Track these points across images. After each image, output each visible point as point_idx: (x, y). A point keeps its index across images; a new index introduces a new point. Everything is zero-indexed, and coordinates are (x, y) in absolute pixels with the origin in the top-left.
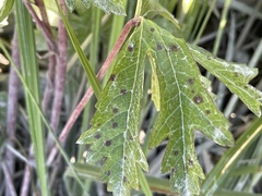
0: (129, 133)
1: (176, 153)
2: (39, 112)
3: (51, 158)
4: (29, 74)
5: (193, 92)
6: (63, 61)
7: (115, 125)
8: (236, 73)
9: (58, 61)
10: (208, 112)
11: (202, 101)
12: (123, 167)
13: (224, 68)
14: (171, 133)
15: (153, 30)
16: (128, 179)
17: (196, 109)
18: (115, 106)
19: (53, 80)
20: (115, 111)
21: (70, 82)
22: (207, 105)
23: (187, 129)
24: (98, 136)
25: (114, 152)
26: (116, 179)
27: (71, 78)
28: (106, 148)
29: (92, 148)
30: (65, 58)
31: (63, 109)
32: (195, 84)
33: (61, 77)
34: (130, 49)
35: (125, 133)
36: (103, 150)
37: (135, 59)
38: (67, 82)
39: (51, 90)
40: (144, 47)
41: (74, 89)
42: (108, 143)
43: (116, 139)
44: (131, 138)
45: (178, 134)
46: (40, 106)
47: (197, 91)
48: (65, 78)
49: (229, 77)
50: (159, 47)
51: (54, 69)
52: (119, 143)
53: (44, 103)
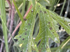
0: (30, 37)
1: (43, 44)
2: (6, 27)
3: (9, 40)
4: (3, 15)
5: (50, 26)
6: (13, 11)
7: (26, 34)
8: (65, 21)
9: (12, 11)
10: (53, 33)
11: (52, 29)
12: (27, 47)
13: (61, 19)
14: (42, 38)
15: (39, 6)
16: (29, 50)
17: (50, 31)
18: (26, 28)
19: (10, 17)
20: (26, 30)
21: (16, 17)
22: (53, 30)
23: (47, 37)
24: (20, 37)
25: (25, 42)
26: (25, 50)
27: (16, 16)
28: (23, 41)
29: (18, 40)
30: (14, 10)
31: (14, 25)
32: (50, 24)
33: (13, 16)
34: (32, 12)
35: (29, 37)
36: (22, 41)
37: (33, 15)
38: (15, 17)
39: (10, 20)
40: (36, 11)
41: (17, 19)
42: (23, 39)
43: (26, 38)
44: (30, 38)
45: (44, 38)
46: (6, 25)
47: (51, 26)
48: (14, 16)
49: (62, 22)
50: (41, 12)
51: (11, 13)
52: (27, 39)
53: (7, 24)
